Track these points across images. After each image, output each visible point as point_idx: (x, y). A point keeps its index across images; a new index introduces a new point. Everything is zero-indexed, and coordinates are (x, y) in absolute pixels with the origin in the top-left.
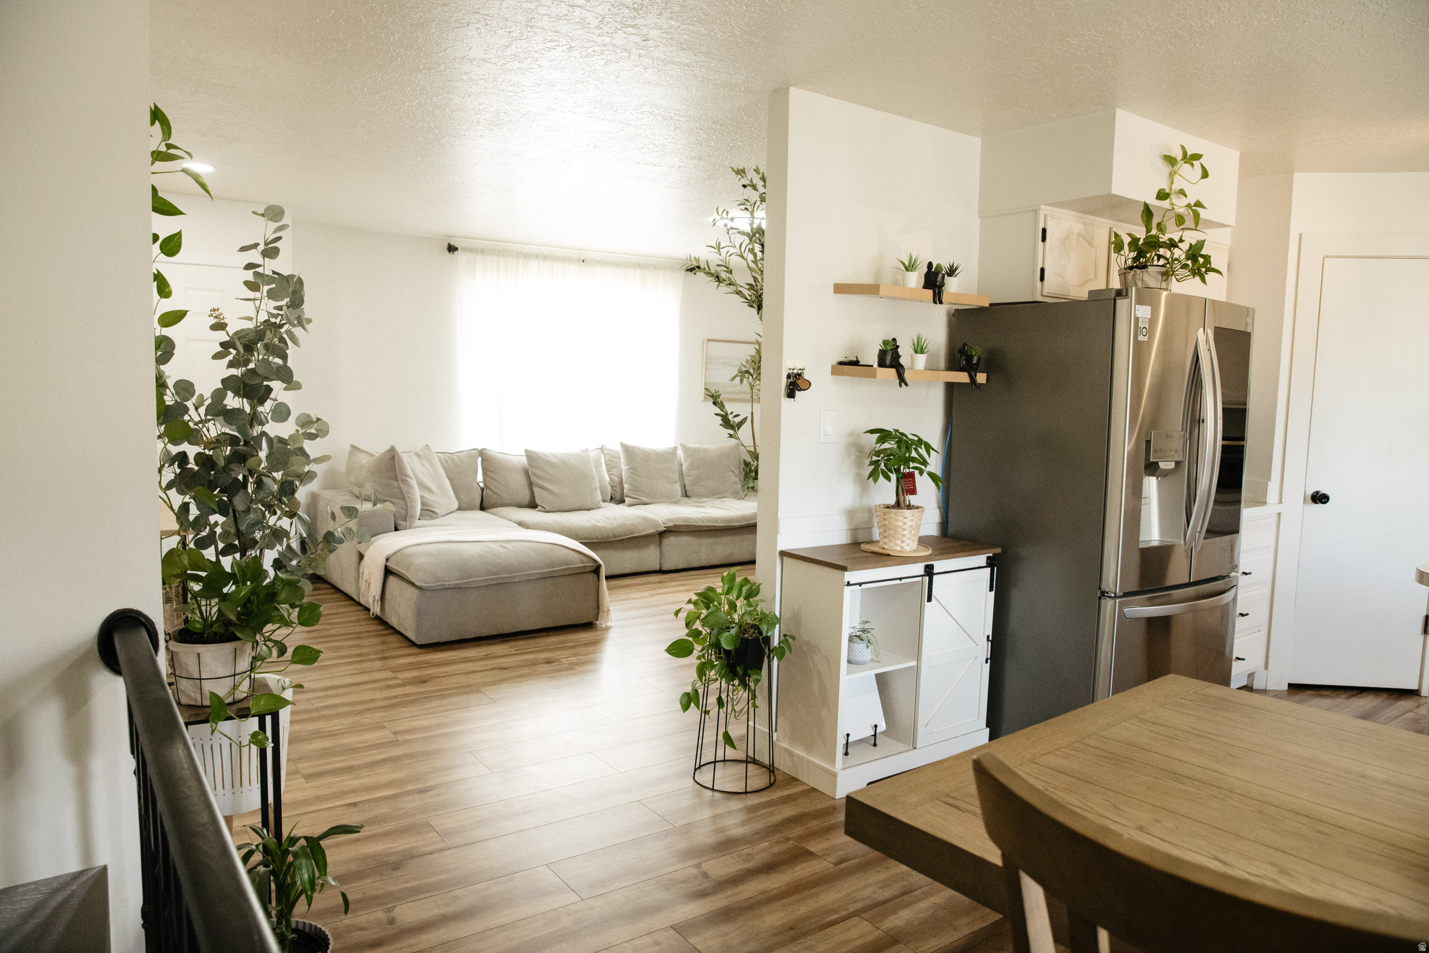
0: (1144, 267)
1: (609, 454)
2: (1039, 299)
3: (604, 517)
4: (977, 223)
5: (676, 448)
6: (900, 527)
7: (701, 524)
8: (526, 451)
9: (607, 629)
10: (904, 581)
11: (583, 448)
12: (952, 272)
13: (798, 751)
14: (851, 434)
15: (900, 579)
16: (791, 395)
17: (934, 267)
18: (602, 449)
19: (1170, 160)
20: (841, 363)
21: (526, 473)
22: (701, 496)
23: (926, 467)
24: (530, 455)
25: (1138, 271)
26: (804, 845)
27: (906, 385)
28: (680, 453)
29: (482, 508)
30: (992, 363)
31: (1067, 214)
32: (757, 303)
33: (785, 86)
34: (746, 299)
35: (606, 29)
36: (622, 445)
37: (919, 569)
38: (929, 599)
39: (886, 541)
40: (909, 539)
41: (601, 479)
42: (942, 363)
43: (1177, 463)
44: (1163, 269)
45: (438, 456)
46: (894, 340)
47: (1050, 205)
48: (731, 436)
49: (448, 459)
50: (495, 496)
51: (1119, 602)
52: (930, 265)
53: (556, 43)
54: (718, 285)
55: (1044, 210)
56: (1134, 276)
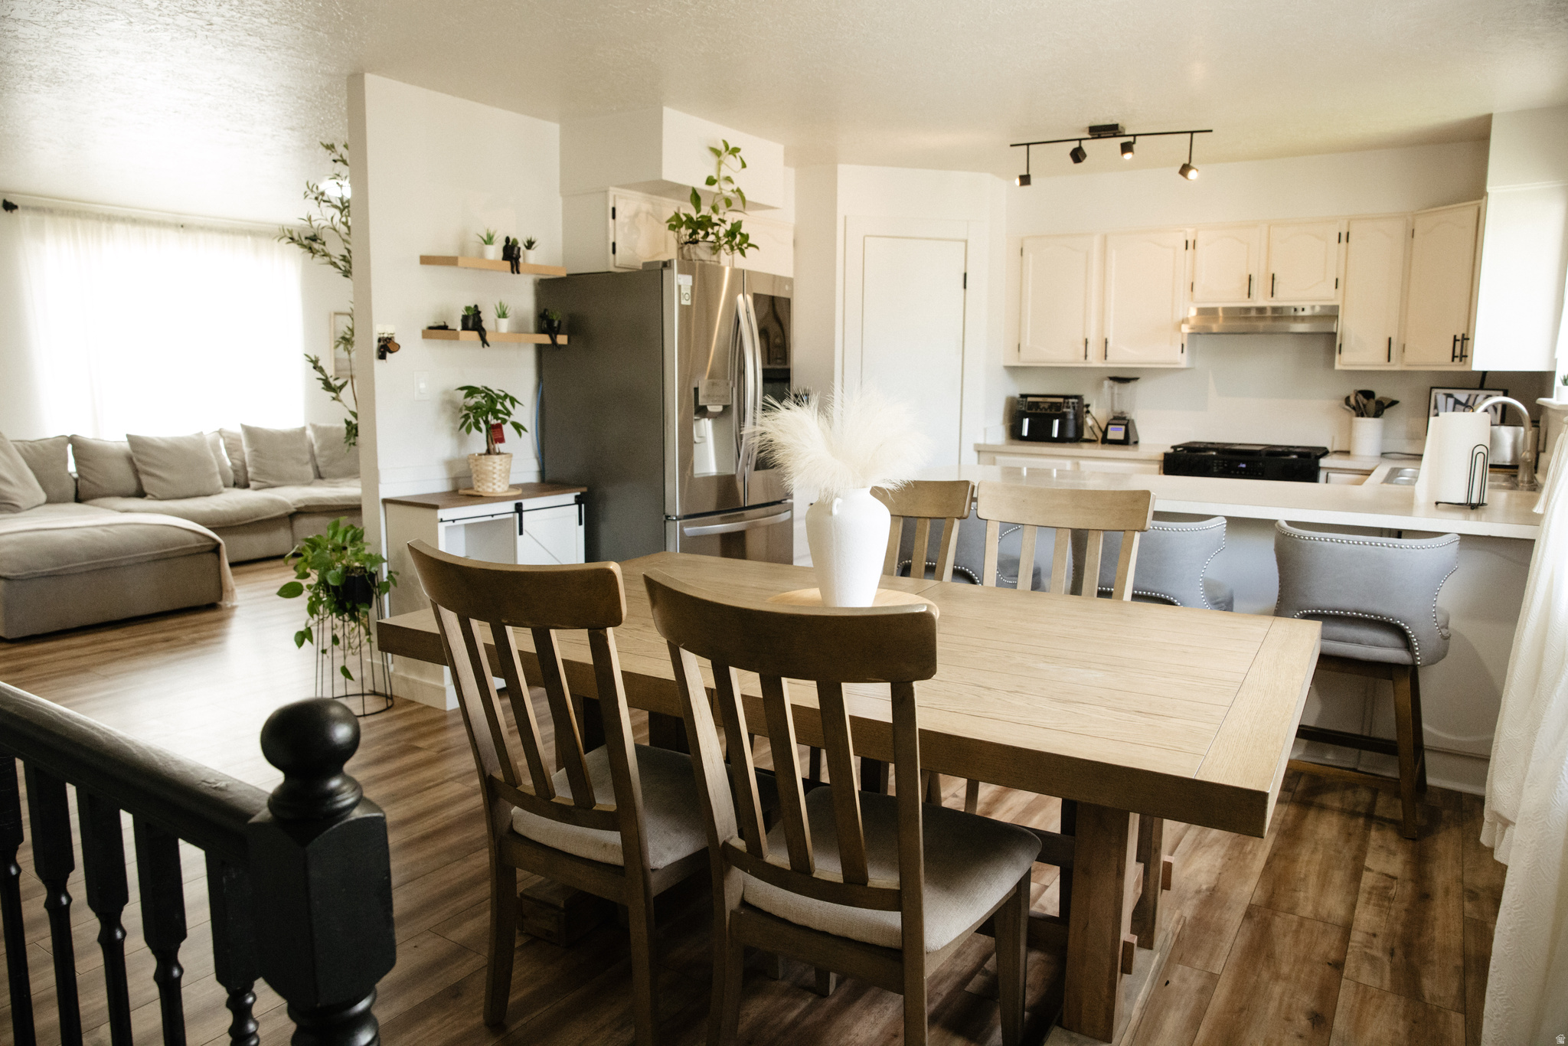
0: (696, 242)
1: (228, 437)
2: (612, 269)
3: (227, 501)
4: (559, 201)
5: (304, 429)
6: (490, 471)
7: (335, 503)
8: (128, 436)
9: (233, 608)
10: (495, 518)
11: (198, 431)
12: (530, 245)
13: (413, 676)
14: (446, 392)
15: (492, 516)
16: (382, 357)
17: (511, 240)
18: (220, 432)
19: (717, 152)
20: (431, 328)
21: (130, 459)
22: (336, 476)
23: (509, 417)
24: (133, 440)
25: (691, 246)
26: (412, 744)
27: (488, 345)
28: (310, 433)
29: (78, 499)
30: (574, 328)
31: (637, 195)
32: (347, 273)
33: (360, 72)
34: (340, 269)
35: (166, 12)
36: (243, 426)
37: (510, 506)
38: (521, 533)
39: (479, 484)
40: (500, 481)
41: (221, 463)
42: (531, 327)
43: (725, 407)
44: (712, 245)
45: (14, 445)
46: (476, 306)
47: (617, 186)
48: (334, 399)
49: (29, 448)
50: (93, 486)
51: (680, 524)
52: (507, 239)
53: (114, 17)
54: (313, 257)
55: (613, 191)
56: (689, 250)
